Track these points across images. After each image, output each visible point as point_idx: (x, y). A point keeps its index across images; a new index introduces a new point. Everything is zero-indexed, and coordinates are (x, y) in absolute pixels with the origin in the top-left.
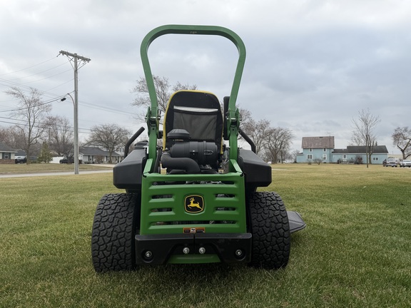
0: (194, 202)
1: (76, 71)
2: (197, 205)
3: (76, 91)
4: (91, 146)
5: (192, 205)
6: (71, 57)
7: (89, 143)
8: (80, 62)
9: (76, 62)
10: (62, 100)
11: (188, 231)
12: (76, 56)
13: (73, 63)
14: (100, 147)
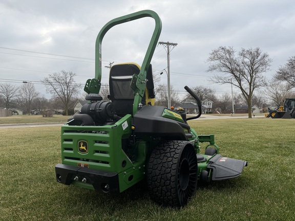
0: (83, 146)
1: (168, 54)
2: (84, 148)
3: (168, 67)
4: (186, 102)
5: (82, 147)
6: (165, 45)
7: (185, 100)
8: (171, 47)
9: (168, 48)
10: (161, 74)
11: (80, 165)
12: (168, 44)
13: (166, 48)
14: (191, 102)
